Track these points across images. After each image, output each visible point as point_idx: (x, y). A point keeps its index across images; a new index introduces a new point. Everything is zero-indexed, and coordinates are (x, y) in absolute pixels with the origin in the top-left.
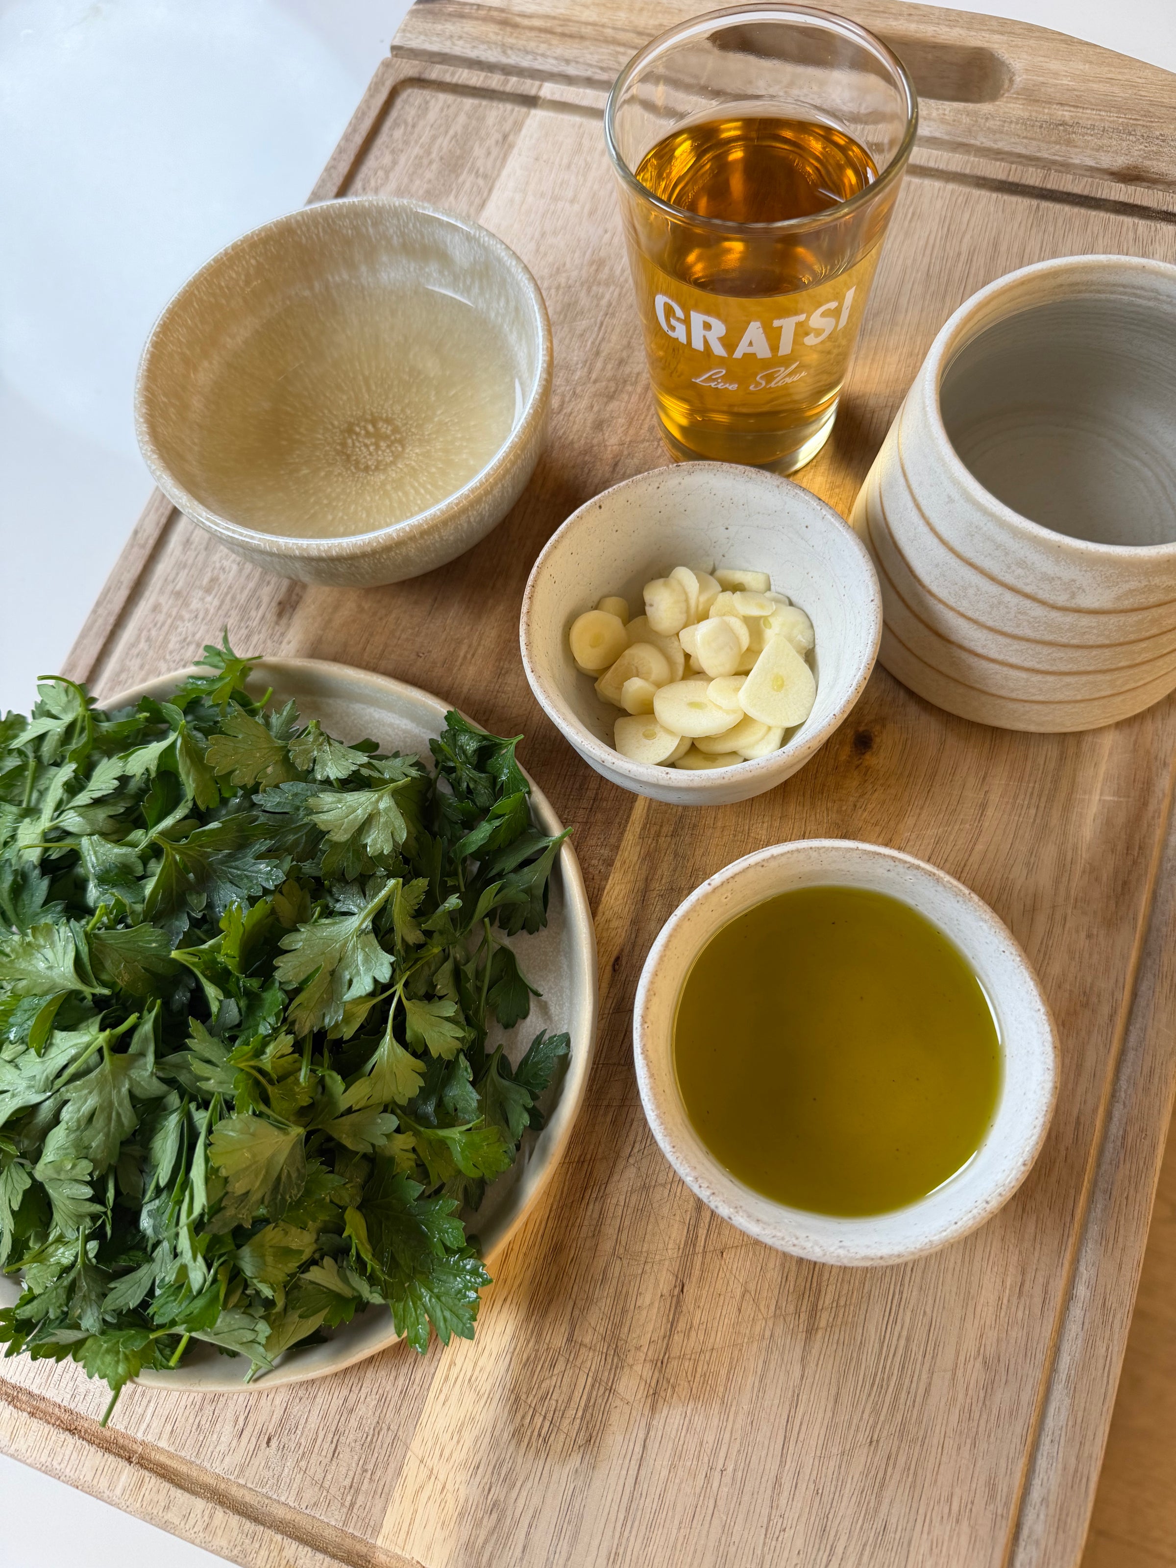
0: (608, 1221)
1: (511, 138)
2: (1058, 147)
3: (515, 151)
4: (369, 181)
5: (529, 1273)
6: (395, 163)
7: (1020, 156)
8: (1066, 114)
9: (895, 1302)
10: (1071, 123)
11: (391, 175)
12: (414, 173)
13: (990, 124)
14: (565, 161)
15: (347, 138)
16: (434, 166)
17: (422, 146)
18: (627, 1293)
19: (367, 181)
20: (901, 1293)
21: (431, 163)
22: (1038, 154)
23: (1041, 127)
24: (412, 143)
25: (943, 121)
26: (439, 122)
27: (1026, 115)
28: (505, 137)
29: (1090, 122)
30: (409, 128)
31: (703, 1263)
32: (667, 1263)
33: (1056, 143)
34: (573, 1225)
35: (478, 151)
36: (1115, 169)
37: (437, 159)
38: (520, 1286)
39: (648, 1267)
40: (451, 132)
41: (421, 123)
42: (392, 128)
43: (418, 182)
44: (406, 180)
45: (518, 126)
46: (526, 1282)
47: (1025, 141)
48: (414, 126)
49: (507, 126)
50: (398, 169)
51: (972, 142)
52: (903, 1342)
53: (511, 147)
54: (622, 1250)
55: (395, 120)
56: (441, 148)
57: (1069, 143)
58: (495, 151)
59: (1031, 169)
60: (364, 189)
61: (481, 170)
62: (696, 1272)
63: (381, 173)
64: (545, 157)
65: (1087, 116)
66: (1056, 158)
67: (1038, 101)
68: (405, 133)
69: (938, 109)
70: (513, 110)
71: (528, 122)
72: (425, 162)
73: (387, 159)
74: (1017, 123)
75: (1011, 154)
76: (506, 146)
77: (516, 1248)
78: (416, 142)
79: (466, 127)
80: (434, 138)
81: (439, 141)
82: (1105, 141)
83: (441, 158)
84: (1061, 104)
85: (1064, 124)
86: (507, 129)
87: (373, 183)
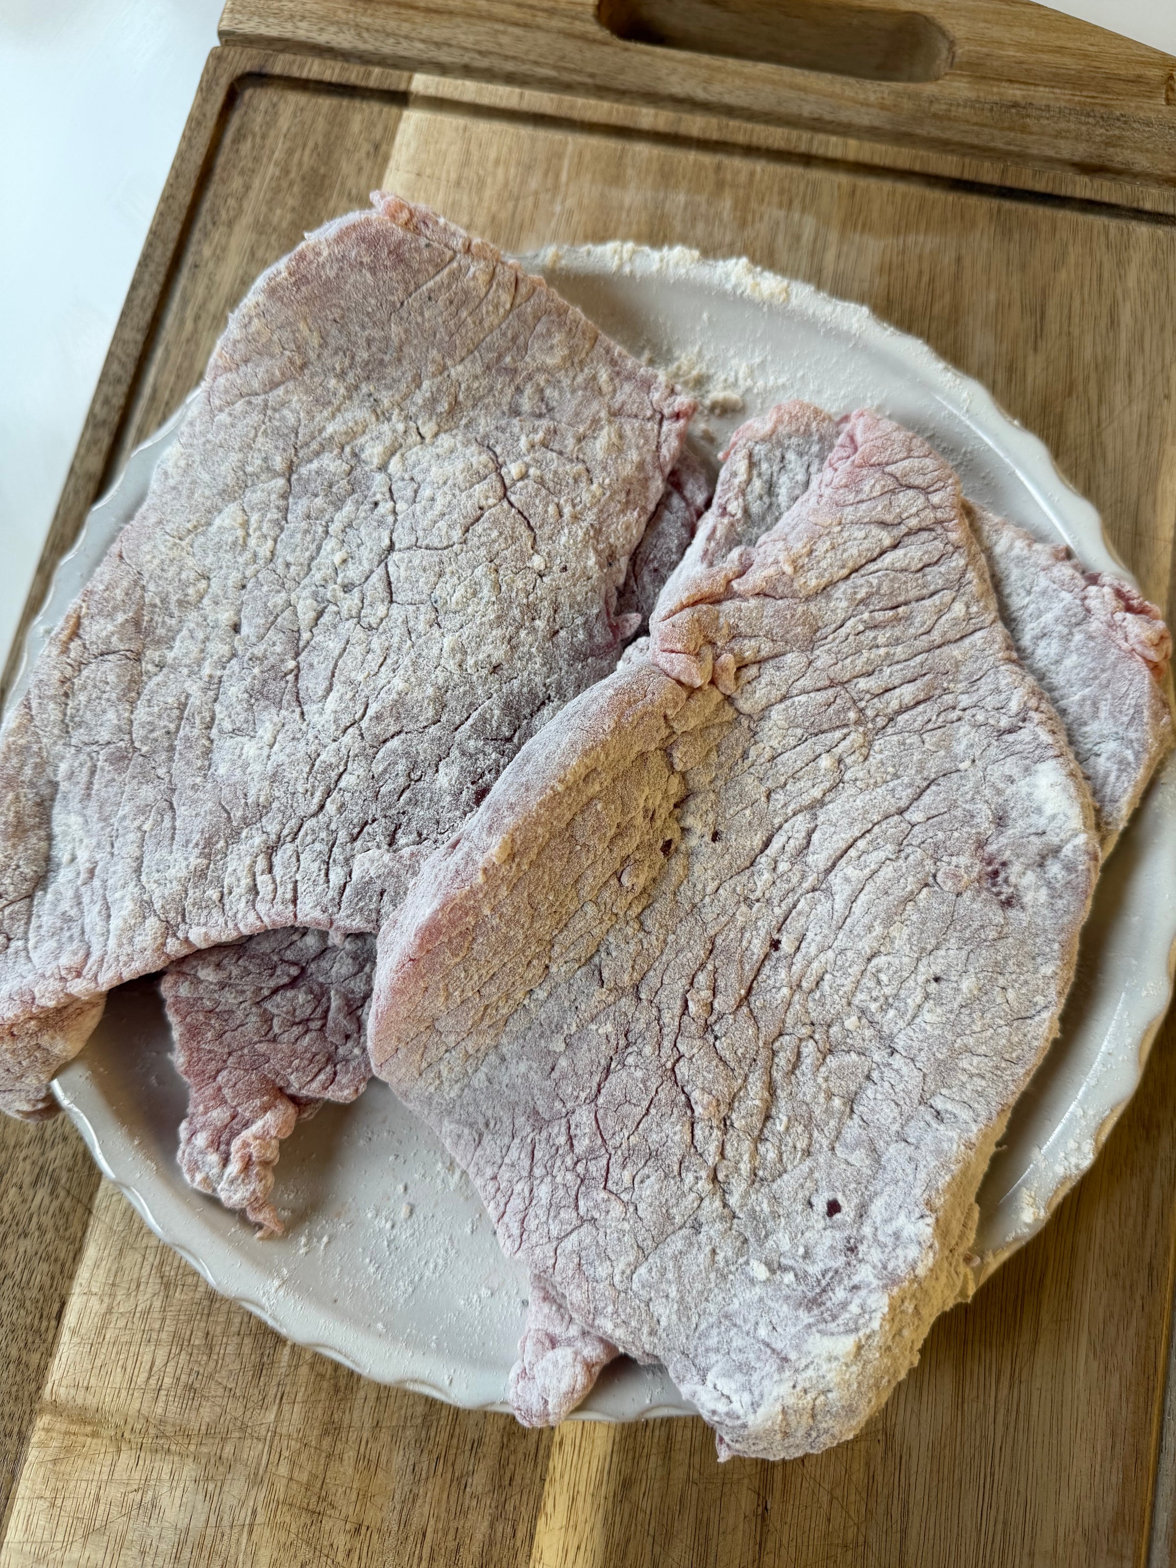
0: (677, 1446)
1: (384, 147)
2: (1012, 134)
3: (392, 164)
4: (218, 212)
5: (600, 1515)
6: (247, 188)
7: (973, 147)
8: (1015, 93)
9: (987, 1486)
10: (1023, 103)
11: (245, 204)
12: (272, 199)
13: (935, 108)
14: (453, 176)
15: (181, 156)
16: (296, 189)
17: (277, 164)
18: (708, 1519)
19: (214, 212)
20: (992, 1474)
21: (291, 185)
22: (992, 144)
23: (991, 110)
24: (265, 160)
25: (883, 107)
26: (293, 130)
27: (972, 95)
28: (377, 147)
29: (1044, 102)
30: (258, 140)
31: (784, 1477)
32: (746, 1481)
33: (1011, 129)
34: (640, 1456)
35: (346, 167)
36: (1076, 159)
37: (298, 179)
38: (592, 1530)
39: (726, 1489)
40: (310, 144)
41: (272, 133)
42: (236, 141)
43: (278, 212)
44: (264, 209)
45: (390, 134)
46: (599, 1525)
47: (976, 128)
48: (264, 137)
49: (378, 133)
50: (252, 194)
51: (919, 131)
52: (1000, 1526)
53: (386, 159)
54: (696, 1475)
55: (239, 130)
56: (300, 164)
57: (1024, 129)
58: (367, 165)
59: (987, 164)
60: (214, 223)
61: (354, 191)
62: (778, 1485)
63: (231, 202)
64: (428, 171)
65: (1042, 94)
66: (1012, 148)
67: (984, 78)
68: (253, 147)
69: (875, 92)
70: (381, 112)
71: (402, 126)
72: (284, 184)
73: (237, 183)
74: (965, 107)
75: (962, 144)
76: (380, 159)
77: (582, 1489)
78: (270, 159)
79: (327, 135)
80: (290, 152)
81: (297, 156)
82: (1063, 125)
83: (303, 179)
84: (1011, 81)
85: (1015, 105)
86: (378, 137)
87: (224, 216)
